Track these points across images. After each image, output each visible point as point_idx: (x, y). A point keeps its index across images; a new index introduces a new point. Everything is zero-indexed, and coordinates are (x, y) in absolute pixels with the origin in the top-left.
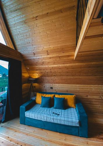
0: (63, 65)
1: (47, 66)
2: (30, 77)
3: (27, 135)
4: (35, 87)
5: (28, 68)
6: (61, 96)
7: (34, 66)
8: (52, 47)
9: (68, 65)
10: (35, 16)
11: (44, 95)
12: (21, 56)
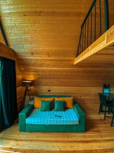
0: (63, 69)
1: (46, 68)
2: (24, 79)
3: (31, 141)
4: (30, 90)
5: (22, 69)
6: (61, 99)
7: (30, 67)
8: (54, 49)
9: (68, 69)
10: (38, 10)
11: (43, 99)
12: (15, 54)
